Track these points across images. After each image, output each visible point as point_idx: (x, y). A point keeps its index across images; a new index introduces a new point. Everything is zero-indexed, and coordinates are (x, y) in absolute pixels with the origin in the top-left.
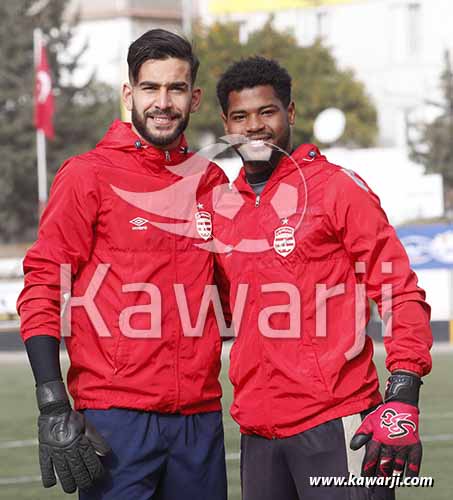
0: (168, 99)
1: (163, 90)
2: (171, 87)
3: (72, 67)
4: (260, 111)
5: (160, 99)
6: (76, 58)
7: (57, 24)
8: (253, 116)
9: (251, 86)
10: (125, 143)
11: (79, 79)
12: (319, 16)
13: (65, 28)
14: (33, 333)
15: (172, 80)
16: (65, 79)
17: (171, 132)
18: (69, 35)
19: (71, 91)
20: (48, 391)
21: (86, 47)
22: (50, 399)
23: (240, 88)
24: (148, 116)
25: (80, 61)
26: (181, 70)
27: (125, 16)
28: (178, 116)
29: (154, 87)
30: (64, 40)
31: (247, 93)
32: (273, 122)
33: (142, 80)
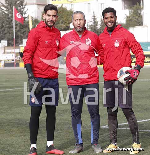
0: (52, 18)
1: (51, 16)
2: (53, 16)
3: (25, 13)
4: (110, 17)
5: (50, 18)
6: (26, 12)
7: (22, 6)
8: (109, 18)
9: (109, 12)
10: (43, 26)
11: (26, 16)
12: (72, 5)
13: (23, 6)
14: (26, 63)
15: (53, 15)
16: (24, 16)
17: (52, 25)
18: (24, 7)
19: (25, 18)
20: (30, 74)
21: (27, 10)
22: (31, 76)
23: (107, 13)
24: (48, 21)
25: (26, 13)
26: (55, 13)
27: (35, 4)
28: (53, 22)
29: (49, 16)
30: (23, 9)
31: (108, 14)
32: (113, 19)
33: (47, 14)
